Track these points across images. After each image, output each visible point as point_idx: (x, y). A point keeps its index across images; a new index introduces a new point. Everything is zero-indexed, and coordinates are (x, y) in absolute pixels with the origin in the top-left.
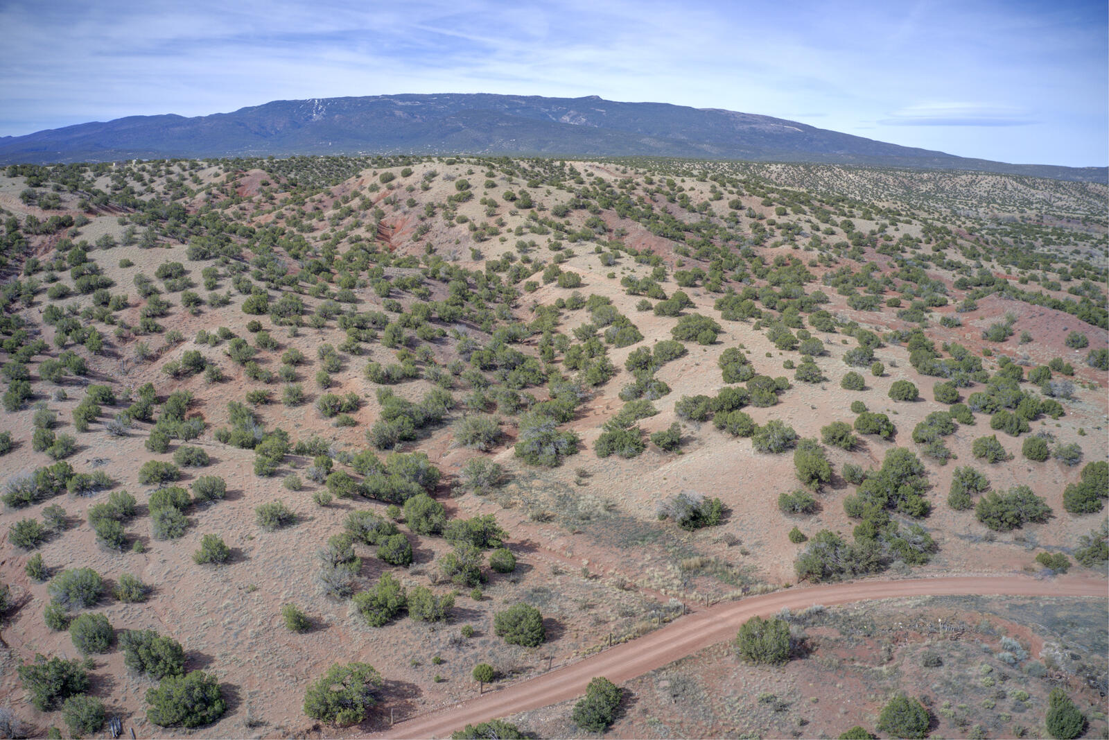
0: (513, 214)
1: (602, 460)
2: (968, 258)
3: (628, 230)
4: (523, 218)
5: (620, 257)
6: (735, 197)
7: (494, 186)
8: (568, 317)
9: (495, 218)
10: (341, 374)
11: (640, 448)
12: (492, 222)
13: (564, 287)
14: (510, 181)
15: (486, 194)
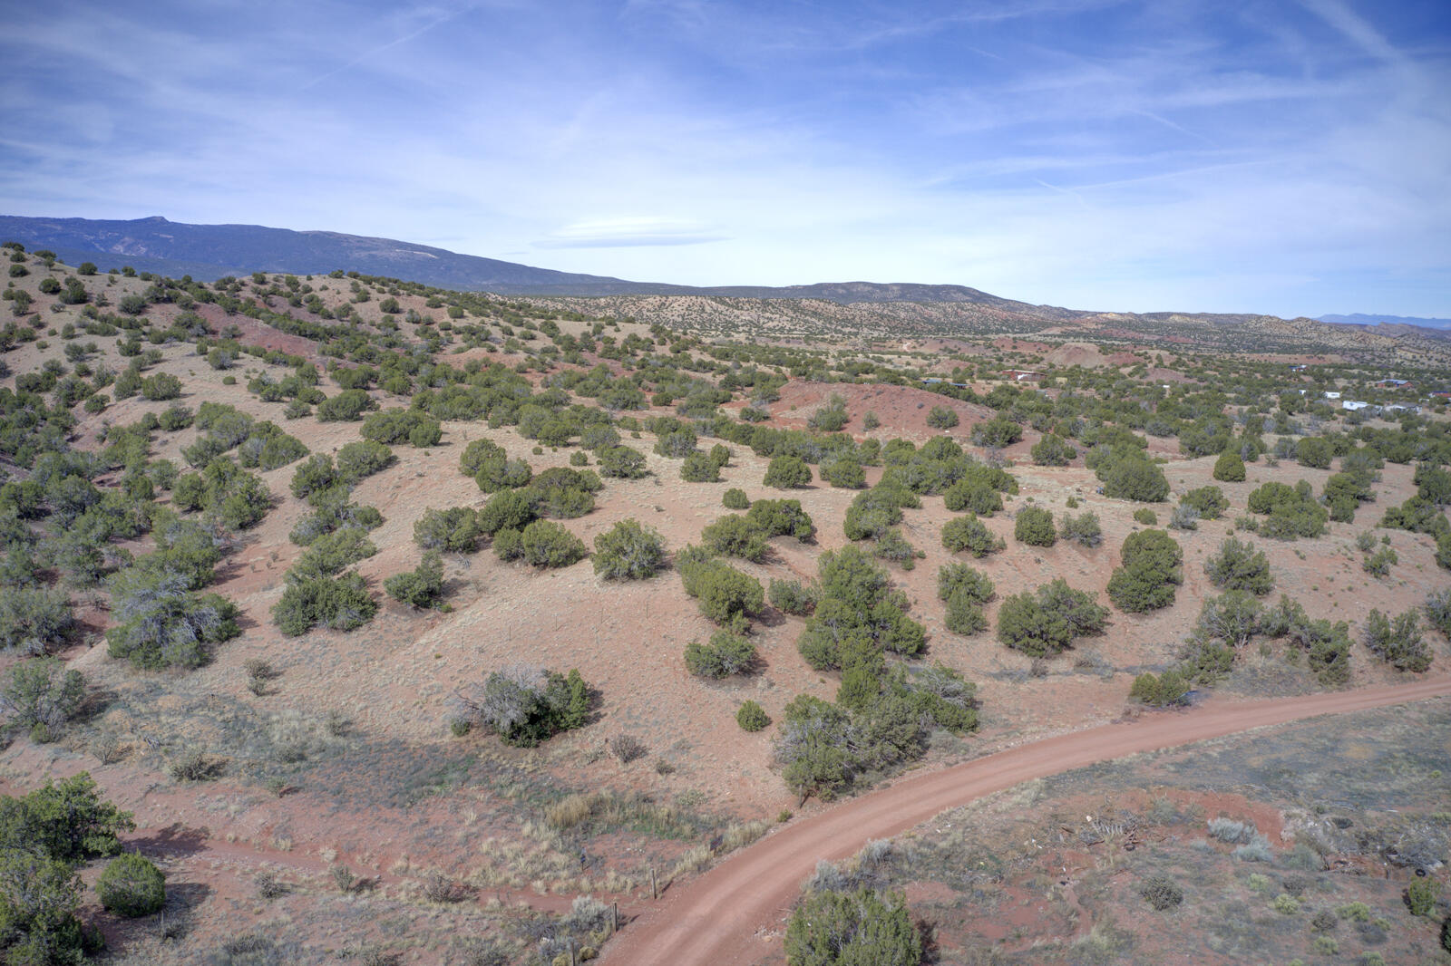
0: (56, 310)
1: (295, 642)
2: (721, 359)
3: (242, 329)
4: (74, 314)
5: (237, 358)
6: (387, 297)
7: (24, 273)
8: (166, 442)
9: (27, 318)
11: (367, 610)
12: (23, 323)
13: (154, 399)
14: (50, 265)
15: (11, 285)
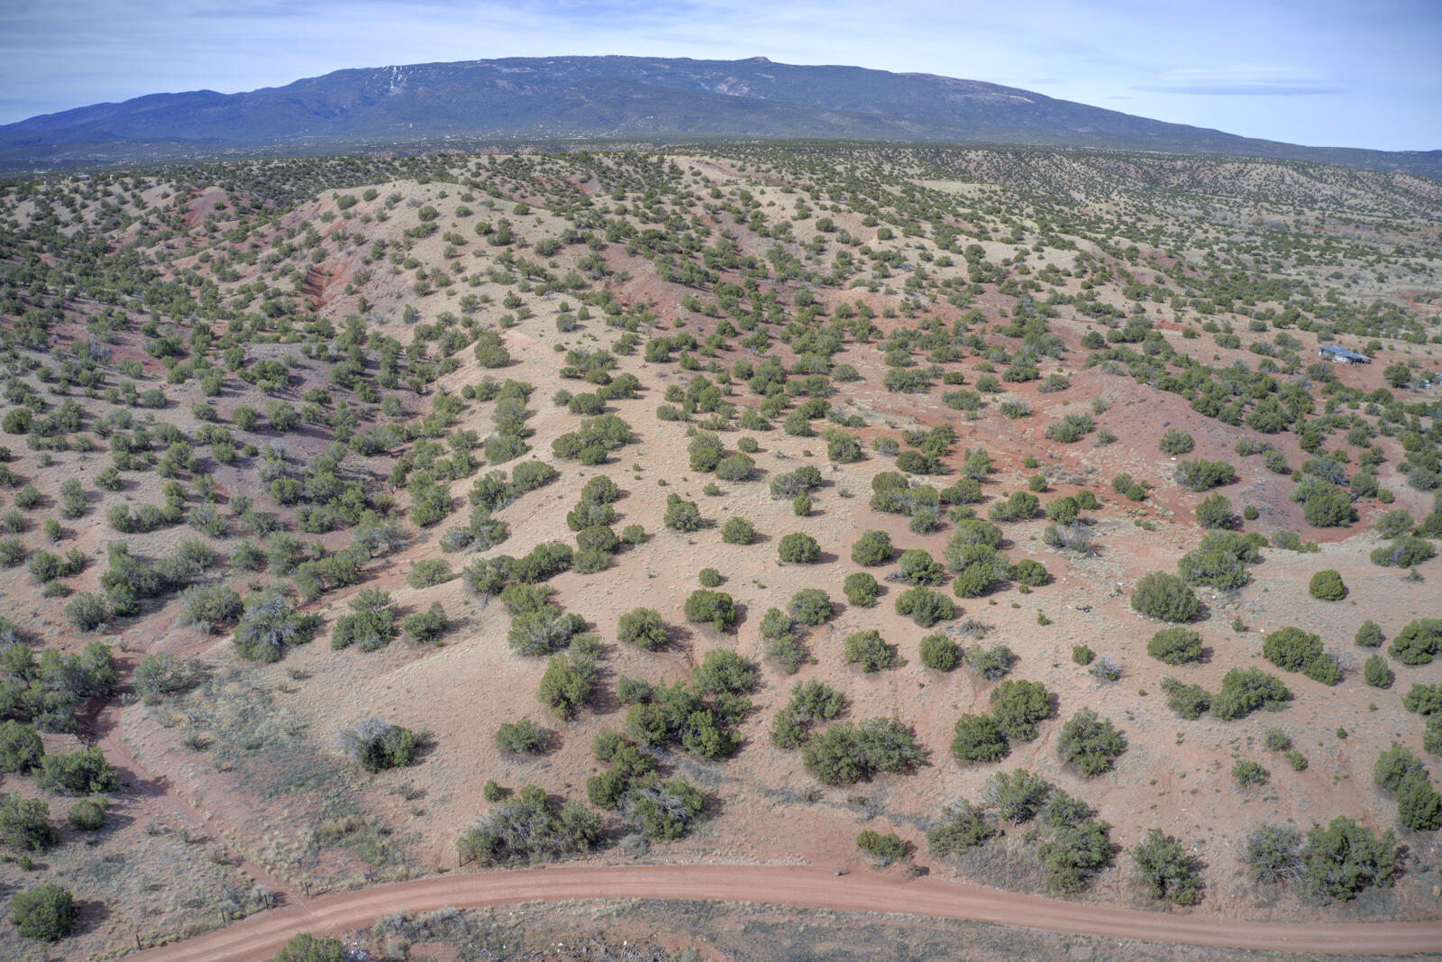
0: (480, 254)
1: (334, 654)
3: (632, 273)
4: (490, 259)
5: (588, 318)
6: (828, 214)
7: (468, 213)
9: (453, 261)
10: (82, 520)
11: (386, 635)
12: (447, 267)
13: (487, 367)
14: (492, 205)
15: (454, 226)
